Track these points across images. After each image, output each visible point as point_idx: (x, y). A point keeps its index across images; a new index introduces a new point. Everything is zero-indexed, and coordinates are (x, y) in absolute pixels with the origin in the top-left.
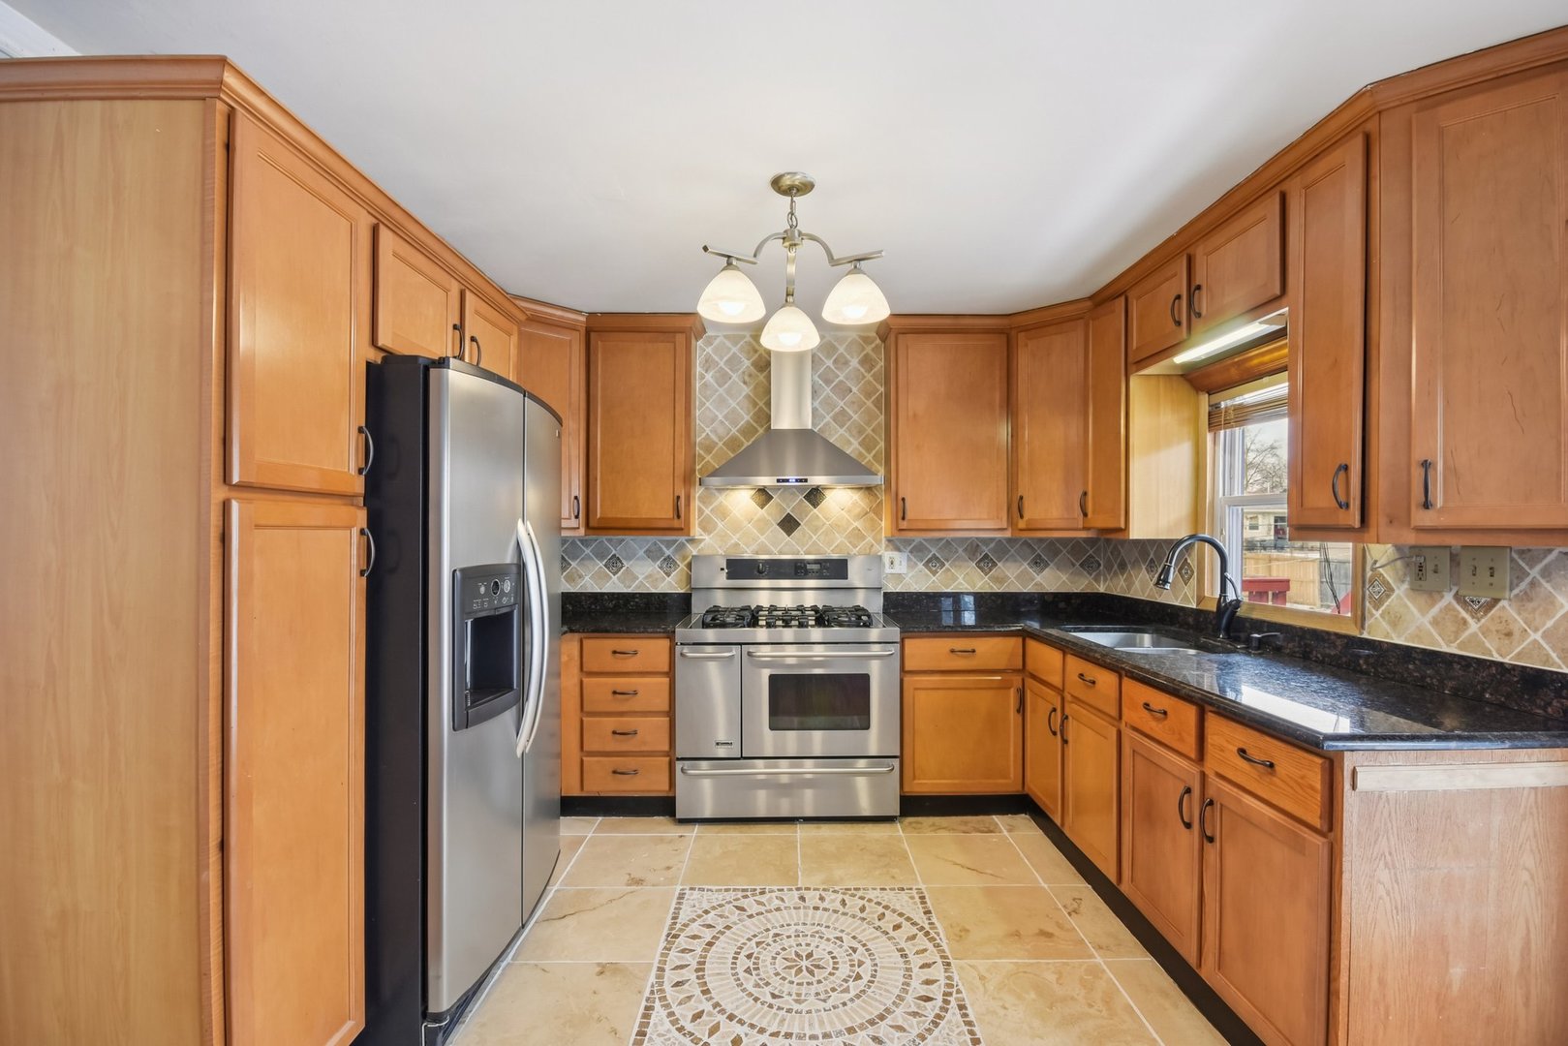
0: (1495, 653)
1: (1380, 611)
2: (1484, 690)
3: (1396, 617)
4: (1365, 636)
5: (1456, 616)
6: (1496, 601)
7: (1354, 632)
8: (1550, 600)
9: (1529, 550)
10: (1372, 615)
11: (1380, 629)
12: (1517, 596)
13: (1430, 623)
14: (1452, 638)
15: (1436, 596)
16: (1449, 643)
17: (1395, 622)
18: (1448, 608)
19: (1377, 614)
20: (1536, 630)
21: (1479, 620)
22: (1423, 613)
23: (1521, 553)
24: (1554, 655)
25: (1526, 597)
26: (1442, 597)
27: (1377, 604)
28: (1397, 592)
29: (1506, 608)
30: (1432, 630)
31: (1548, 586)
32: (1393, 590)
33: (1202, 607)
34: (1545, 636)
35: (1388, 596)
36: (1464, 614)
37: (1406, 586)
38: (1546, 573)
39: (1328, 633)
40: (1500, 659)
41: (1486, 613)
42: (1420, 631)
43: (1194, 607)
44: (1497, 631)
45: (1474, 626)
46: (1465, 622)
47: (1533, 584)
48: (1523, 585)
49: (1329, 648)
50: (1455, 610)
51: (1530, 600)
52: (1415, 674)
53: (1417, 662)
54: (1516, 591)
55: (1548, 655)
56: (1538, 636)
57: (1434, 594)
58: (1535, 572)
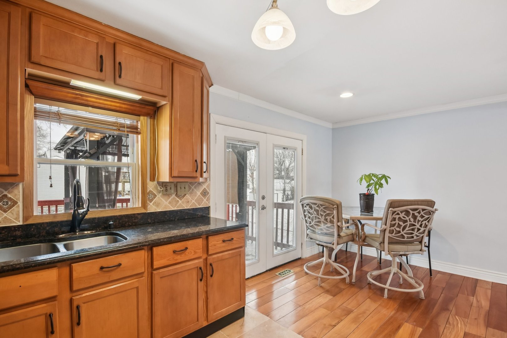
0: (185, 207)
1: (152, 203)
2: (185, 216)
3: (158, 204)
4: (148, 212)
5: (176, 200)
6: (185, 195)
7: (143, 211)
8: (196, 192)
9: (192, 183)
10: (150, 204)
11: (152, 208)
12: (190, 193)
13: (168, 203)
14: (175, 206)
15: (170, 195)
16: (174, 208)
17: (157, 205)
18: (174, 198)
19: (151, 204)
20: (193, 200)
21: (181, 200)
22: (166, 201)
23: (190, 183)
24: (197, 204)
25: (191, 193)
26: (172, 196)
27: (151, 201)
28: (157, 196)
29: (188, 196)
30: (169, 205)
31: (195, 190)
32: (156, 196)
33: (30, 222)
34: (195, 201)
35: (155, 198)
36: (178, 199)
37: (161, 194)
38: (195, 187)
39: (134, 214)
40: (187, 208)
41: (183, 198)
42: (166, 206)
43: (21, 223)
44: (186, 202)
45: (180, 202)
46: (178, 201)
47: (193, 190)
48: (191, 191)
49: (135, 219)
50: (176, 198)
51: (192, 193)
52: (167, 218)
53: (168, 215)
54: (189, 192)
55: (196, 205)
56: (194, 201)
57: (169, 195)
58: (193, 187)
